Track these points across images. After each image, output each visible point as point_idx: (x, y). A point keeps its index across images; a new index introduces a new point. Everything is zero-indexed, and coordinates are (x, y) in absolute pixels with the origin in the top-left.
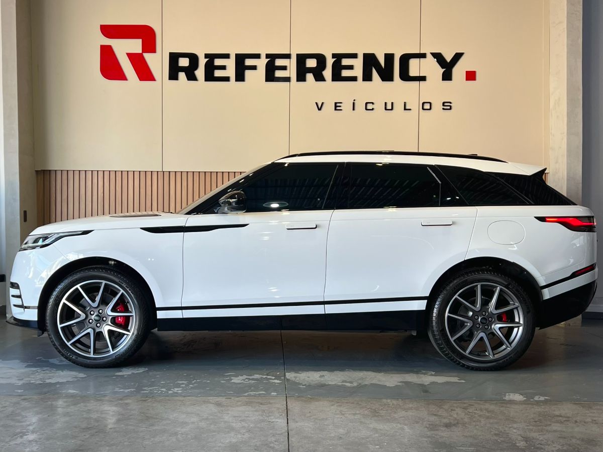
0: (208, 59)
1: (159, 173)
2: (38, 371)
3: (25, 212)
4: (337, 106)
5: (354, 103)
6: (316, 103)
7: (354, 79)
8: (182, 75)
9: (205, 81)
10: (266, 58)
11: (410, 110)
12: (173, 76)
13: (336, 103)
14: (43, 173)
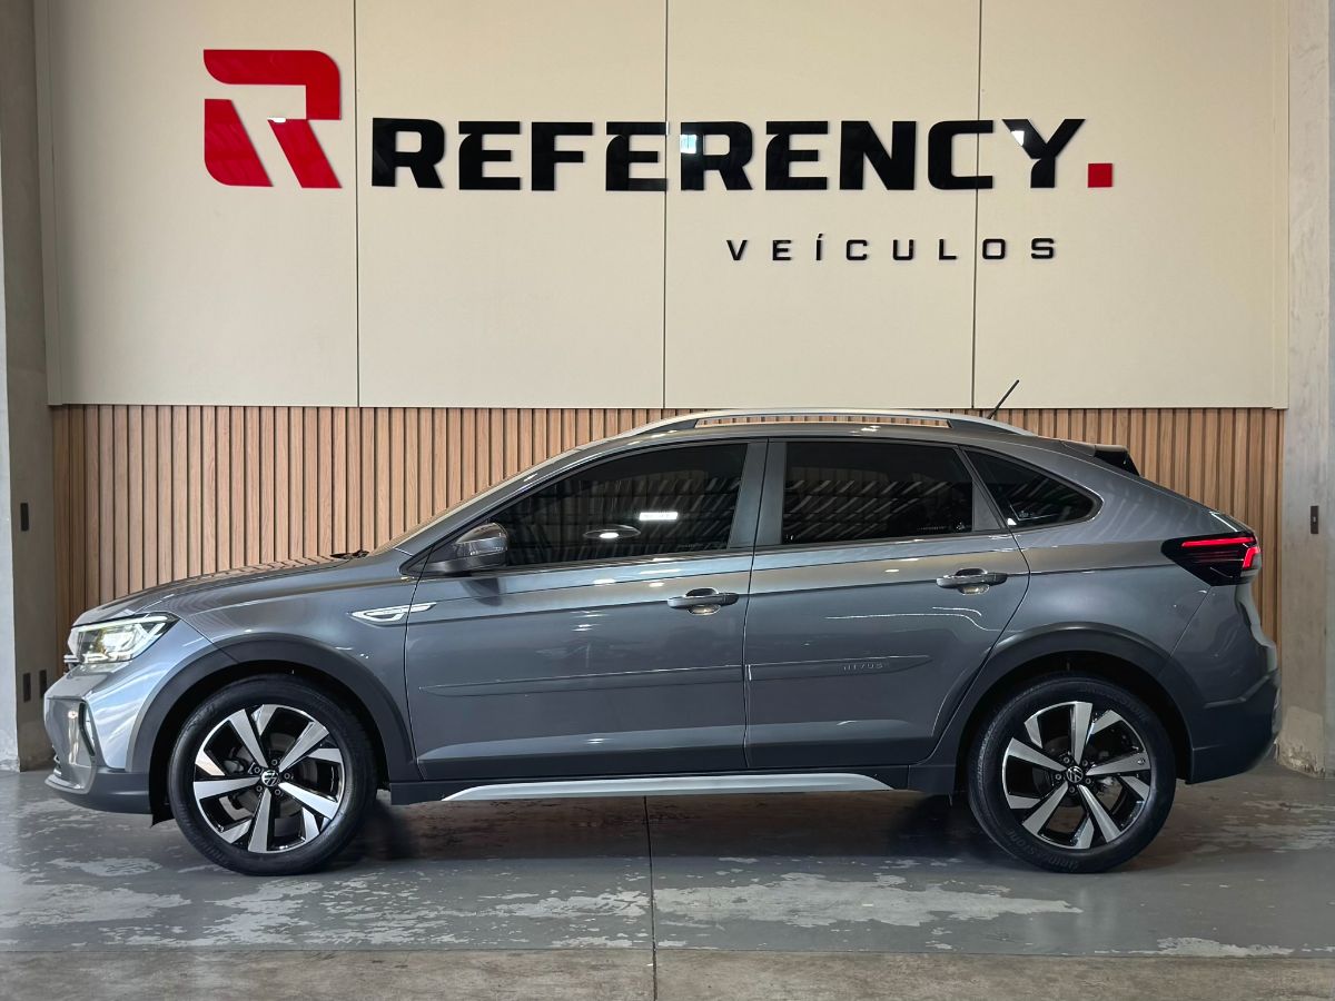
0: (465, 136)
1: (351, 411)
2: (56, 893)
3: (24, 507)
4: (778, 251)
5: (819, 243)
6: (730, 243)
7: (819, 184)
8: (405, 174)
9: (461, 188)
10: (609, 132)
11: (954, 258)
12: (383, 177)
13: (776, 243)
14: (67, 411)
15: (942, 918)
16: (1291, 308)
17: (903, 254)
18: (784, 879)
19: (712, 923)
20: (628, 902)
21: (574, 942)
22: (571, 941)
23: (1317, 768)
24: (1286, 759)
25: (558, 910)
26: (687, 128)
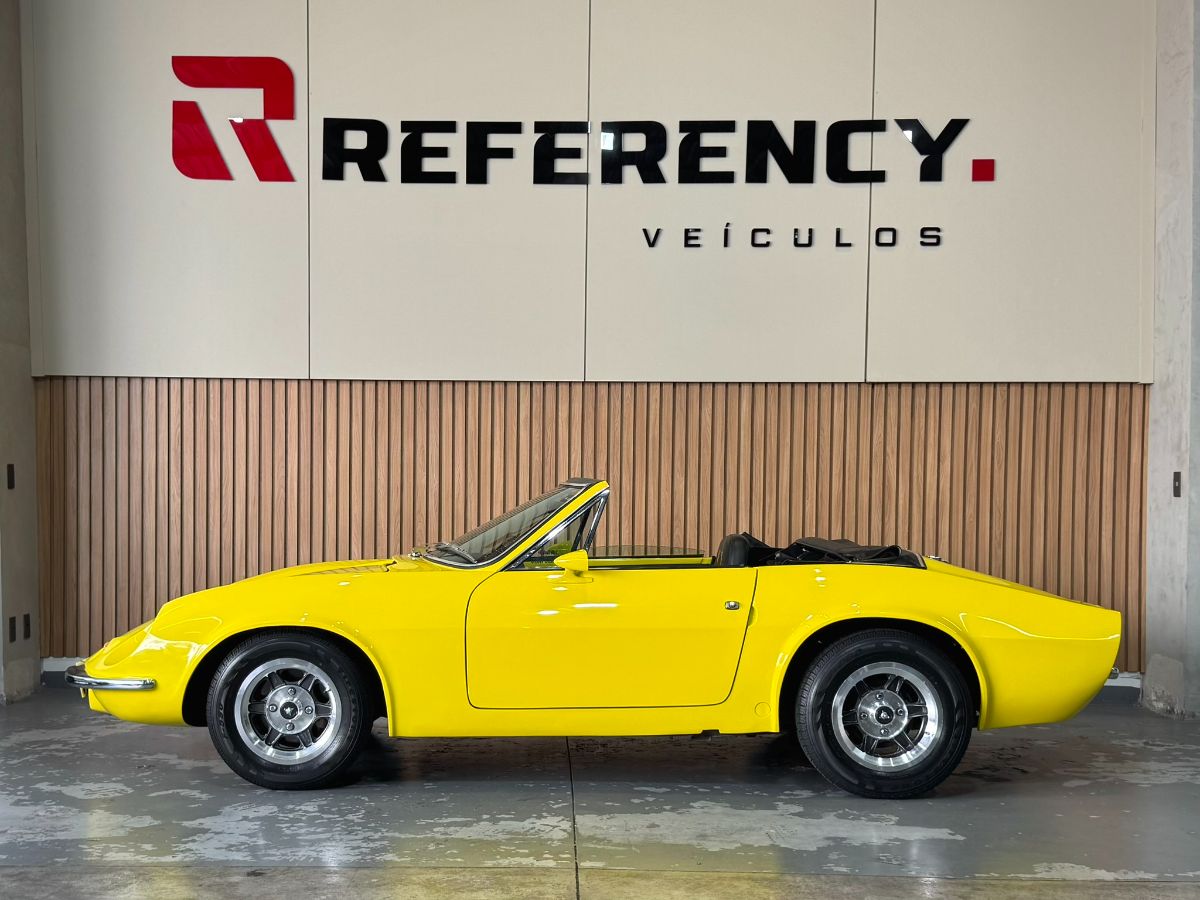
0: (406, 134)
1: (302, 383)
2: (40, 814)
3: (11, 468)
4: (690, 239)
5: (726, 231)
6: (645, 231)
7: (727, 177)
8: (352, 169)
9: (403, 181)
10: (536, 132)
11: (849, 245)
12: (333, 172)
13: (687, 231)
14: (49, 381)
15: (838, 843)
16: (1157, 292)
17: (804, 241)
18: (693, 807)
19: (629, 845)
20: (553, 826)
21: (505, 862)
22: (500, 861)
23: (1177, 709)
24: (1150, 700)
25: (490, 833)
26: (607, 127)
